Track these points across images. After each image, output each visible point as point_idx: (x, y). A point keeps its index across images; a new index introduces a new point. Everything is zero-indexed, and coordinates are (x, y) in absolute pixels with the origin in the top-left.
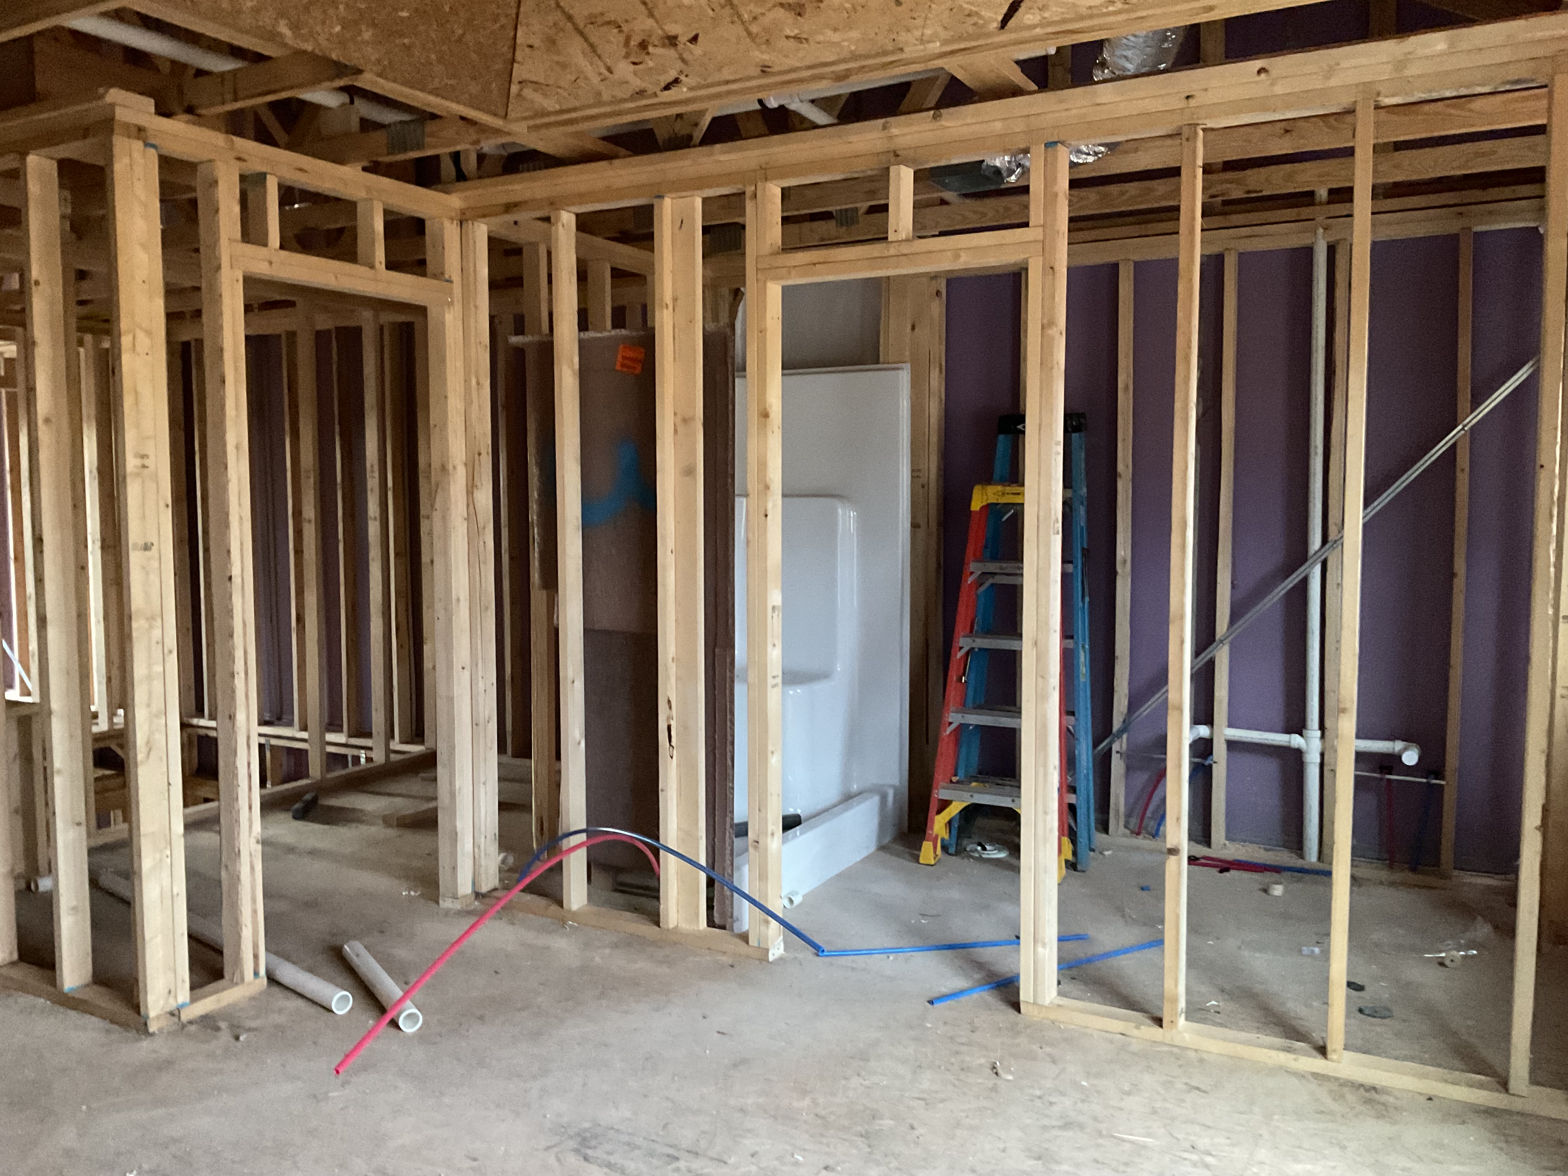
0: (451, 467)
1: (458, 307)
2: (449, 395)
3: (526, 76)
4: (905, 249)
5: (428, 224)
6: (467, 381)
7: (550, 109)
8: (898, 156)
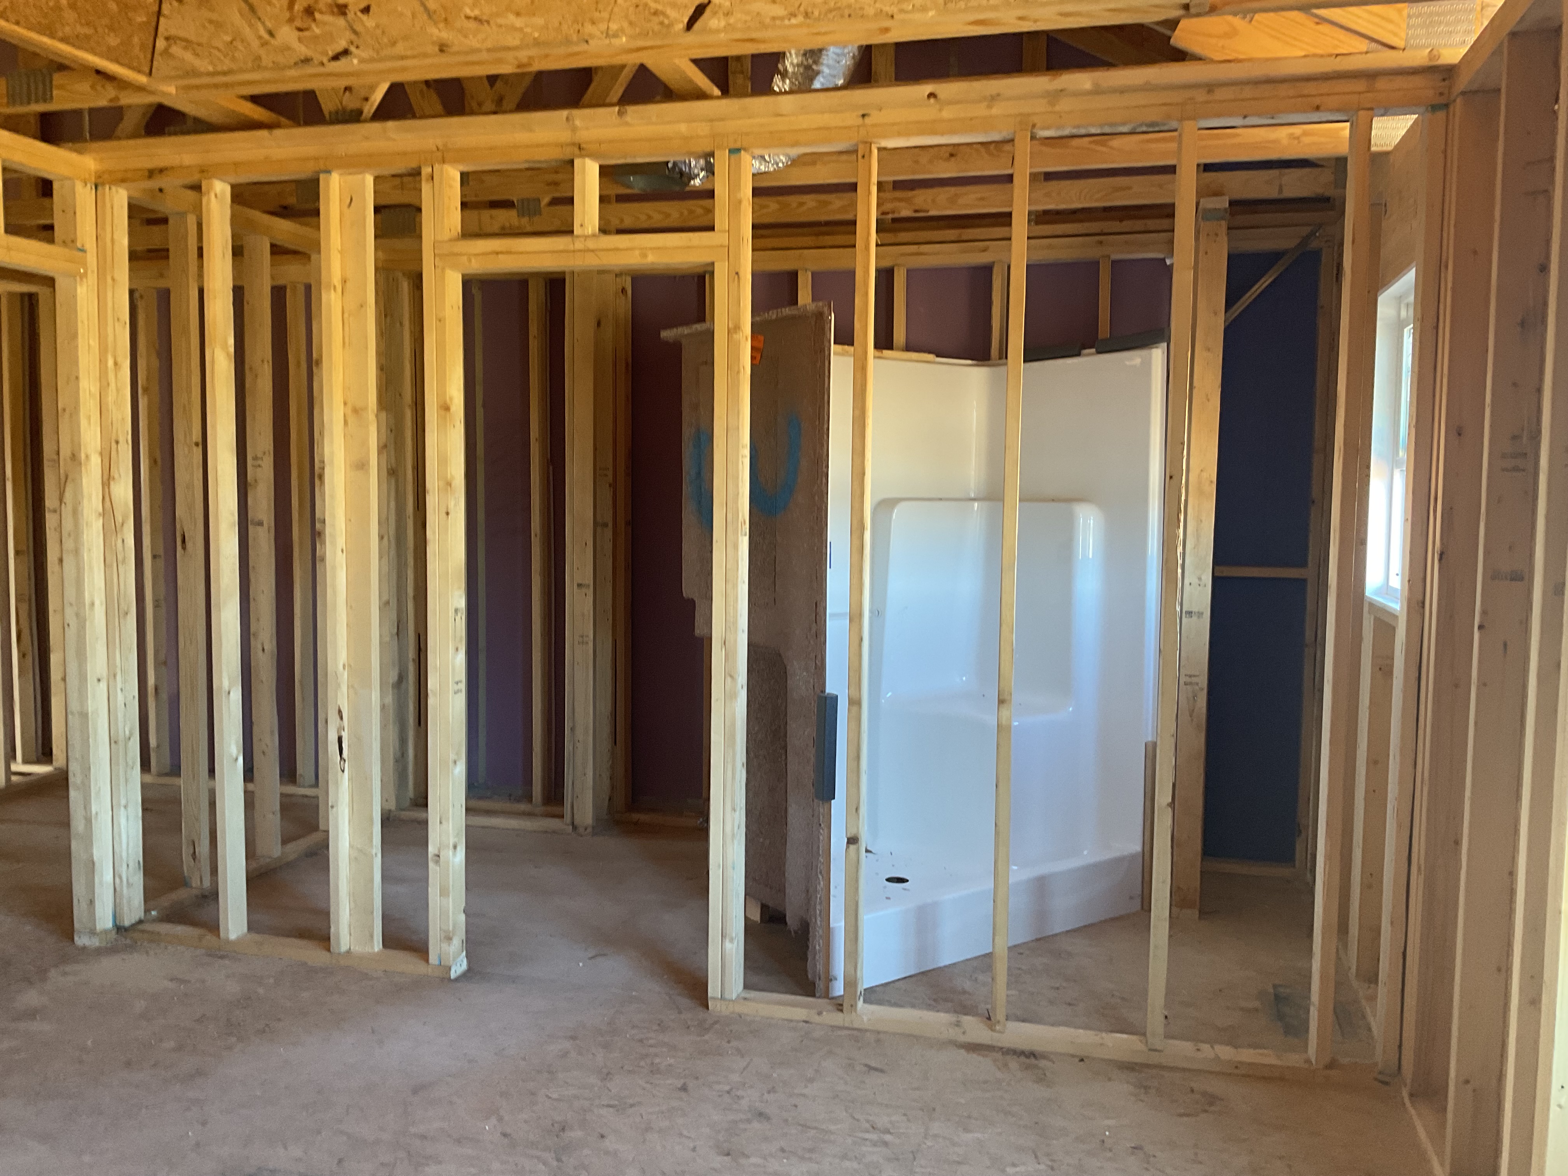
0: (83, 456)
1: (92, 278)
2: (81, 376)
3: (173, 32)
4: (591, 244)
5: (55, 186)
6: (102, 361)
7: (202, 69)
8: (581, 149)
